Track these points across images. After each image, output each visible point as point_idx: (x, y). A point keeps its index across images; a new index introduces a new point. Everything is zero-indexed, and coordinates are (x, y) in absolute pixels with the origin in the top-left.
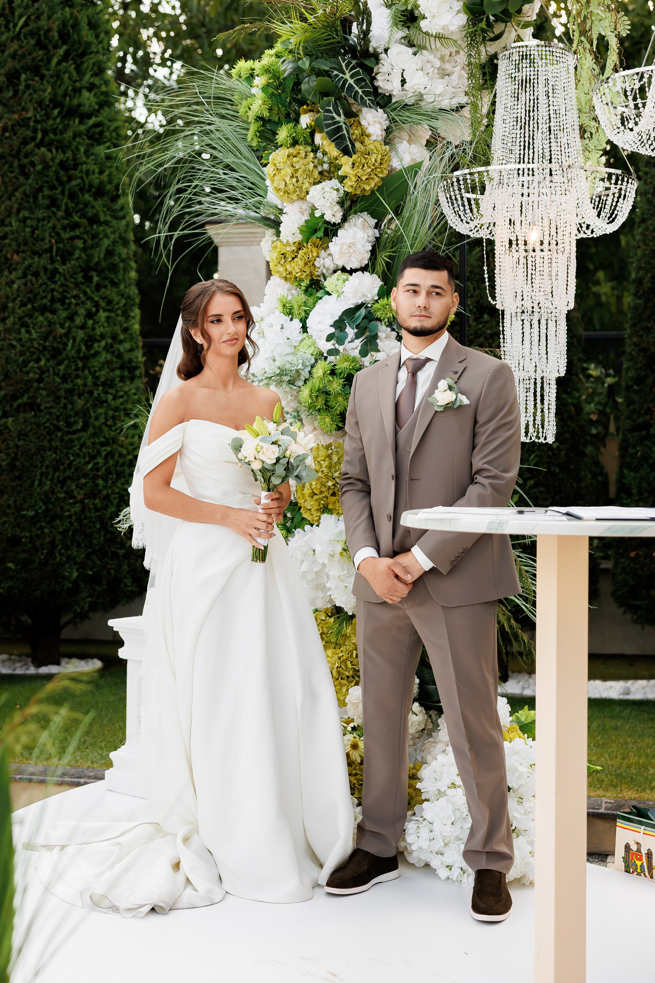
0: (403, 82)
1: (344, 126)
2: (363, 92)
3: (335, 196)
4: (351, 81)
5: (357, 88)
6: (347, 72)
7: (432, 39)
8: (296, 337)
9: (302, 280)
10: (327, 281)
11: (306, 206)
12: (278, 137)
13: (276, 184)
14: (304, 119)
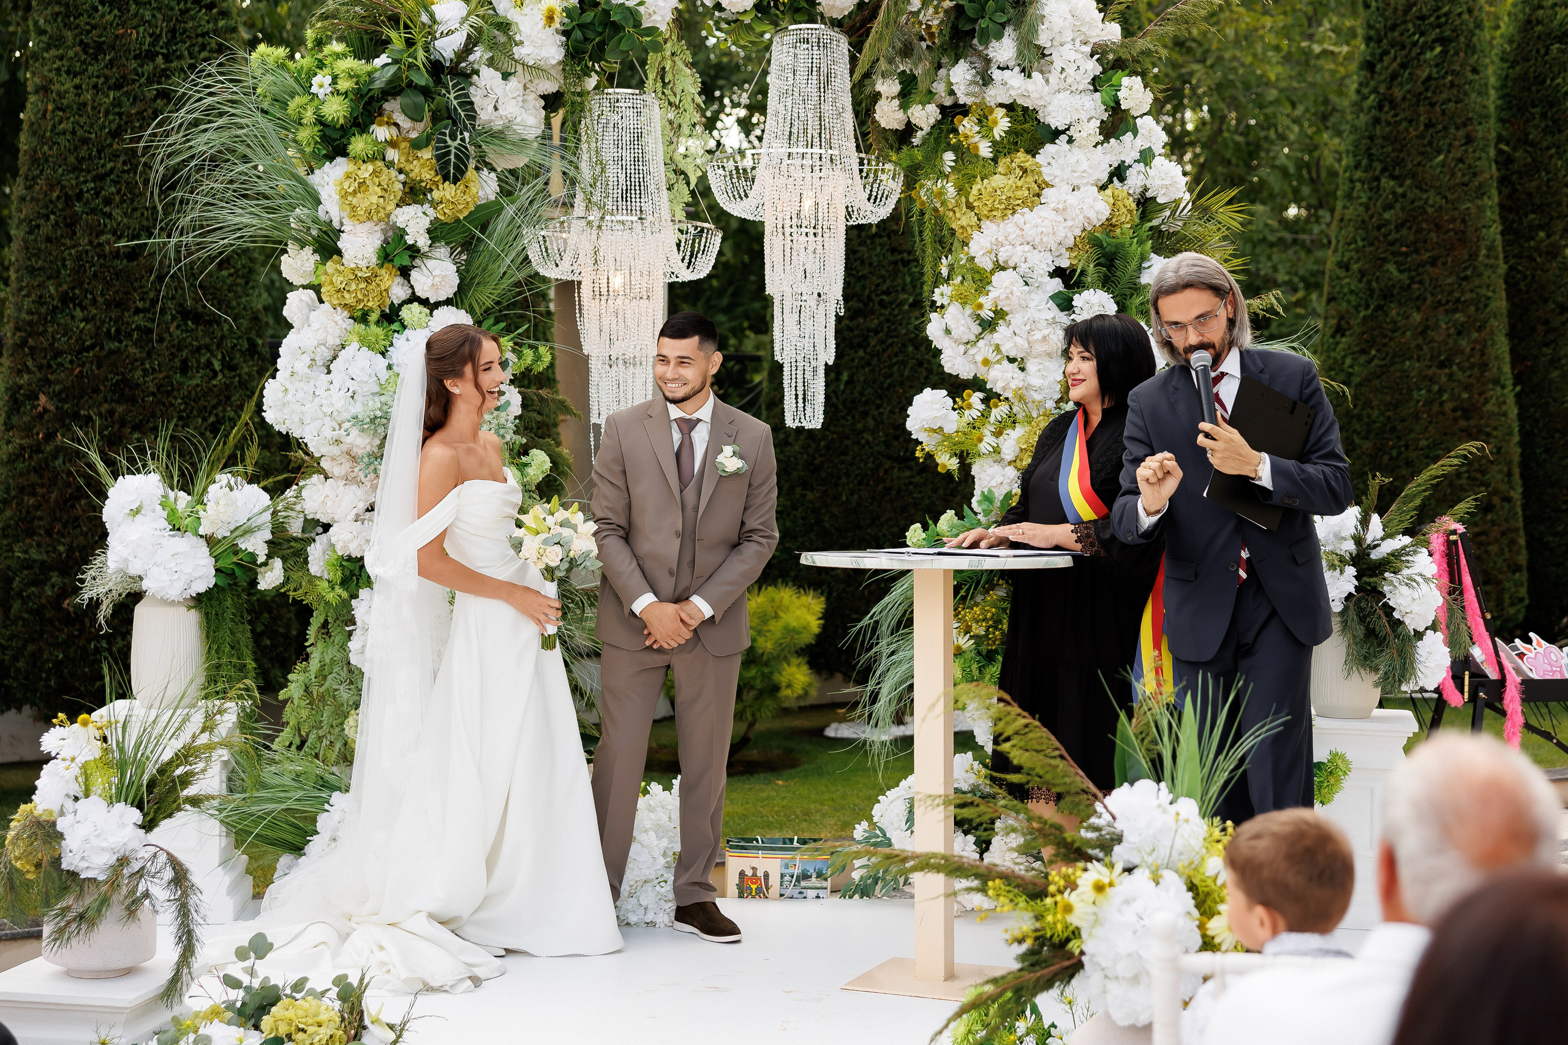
0: (496, 109)
1: (453, 151)
2: (466, 116)
3: (426, 223)
4: (455, 102)
5: (460, 111)
6: (452, 92)
7: (519, 68)
8: (384, 375)
9: (371, 310)
10: (405, 313)
11: (378, 228)
12: (350, 147)
13: (355, 201)
14: (381, 132)
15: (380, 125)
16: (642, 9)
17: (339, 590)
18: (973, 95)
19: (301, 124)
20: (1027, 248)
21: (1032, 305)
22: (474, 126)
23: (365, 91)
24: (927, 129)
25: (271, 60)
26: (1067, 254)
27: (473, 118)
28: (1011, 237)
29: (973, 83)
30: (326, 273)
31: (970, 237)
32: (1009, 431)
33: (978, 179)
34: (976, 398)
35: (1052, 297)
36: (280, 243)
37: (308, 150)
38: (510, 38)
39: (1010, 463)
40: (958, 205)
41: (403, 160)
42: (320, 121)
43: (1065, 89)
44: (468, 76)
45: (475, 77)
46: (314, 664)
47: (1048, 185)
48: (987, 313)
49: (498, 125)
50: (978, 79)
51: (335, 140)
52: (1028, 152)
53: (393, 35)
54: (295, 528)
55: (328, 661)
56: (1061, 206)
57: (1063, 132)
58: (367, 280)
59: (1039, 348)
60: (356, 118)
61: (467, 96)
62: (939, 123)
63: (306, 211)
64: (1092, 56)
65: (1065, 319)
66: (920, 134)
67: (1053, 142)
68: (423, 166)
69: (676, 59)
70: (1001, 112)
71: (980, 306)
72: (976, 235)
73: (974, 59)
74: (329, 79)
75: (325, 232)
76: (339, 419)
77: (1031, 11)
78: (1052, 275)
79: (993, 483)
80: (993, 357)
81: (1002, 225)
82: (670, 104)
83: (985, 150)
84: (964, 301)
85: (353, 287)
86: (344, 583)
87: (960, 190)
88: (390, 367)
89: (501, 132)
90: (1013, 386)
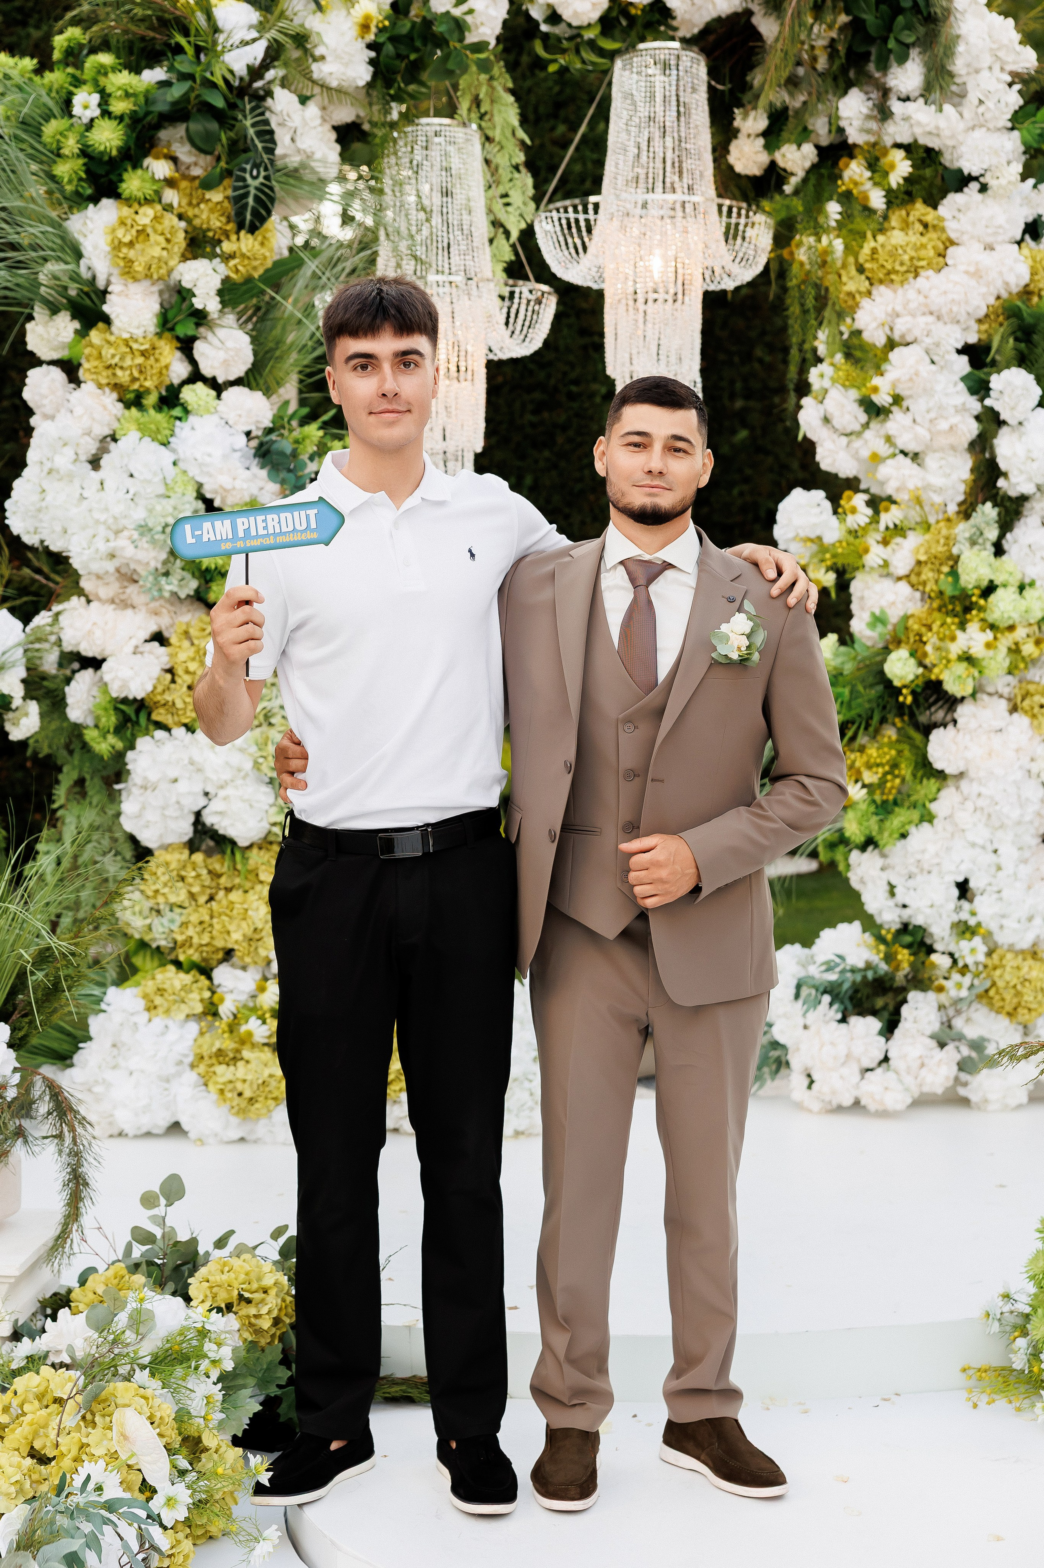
0: (293, 140)
1: (253, 191)
2: (264, 148)
4: (251, 132)
5: (257, 141)
6: (249, 117)
7: (317, 90)
8: (171, 471)
9: (148, 391)
10: (189, 394)
11: (156, 289)
12: (124, 186)
13: (132, 254)
14: (160, 168)
15: (157, 158)
16: (469, 19)
17: (112, 739)
18: (868, 131)
19: (59, 155)
20: (931, 319)
21: (939, 387)
22: (272, 161)
23: (141, 114)
24: (801, 174)
25: (14, 73)
26: (975, 326)
27: (271, 151)
28: (912, 306)
29: (869, 117)
30: (91, 345)
31: (857, 305)
32: (899, 540)
33: (869, 235)
34: (859, 500)
35: (963, 379)
36: (26, 306)
37: (69, 188)
38: (306, 51)
39: (899, 579)
40: (844, 266)
41: (184, 202)
42: (85, 152)
43: (981, 126)
44: (263, 99)
45: (269, 100)
46: (69, 831)
47: (952, 243)
48: (882, 399)
49: (294, 161)
50: (875, 113)
51: (102, 176)
52: (925, 202)
53: (182, 41)
54: (50, 663)
55: (85, 824)
56: (972, 269)
57: (976, 179)
58: (143, 353)
59: (943, 441)
60: (129, 149)
61: (267, 122)
62: (814, 167)
63: (63, 266)
64: (1010, 85)
65: (975, 406)
66: (794, 181)
67: (959, 189)
68: (212, 211)
69: (495, 83)
70: (900, 154)
71: (876, 390)
72: (865, 303)
73: (869, 89)
74: (96, 98)
75: (87, 294)
76: (114, 527)
77: (944, 31)
78: (959, 352)
79: (884, 603)
80: (884, 449)
81: (900, 291)
82: (488, 139)
83: (877, 200)
84: (848, 384)
85: (128, 362)
86: (118, 730)
87: (847, 248)
88: (175, 464)
89: (296, 170)
90: (911, 485)
